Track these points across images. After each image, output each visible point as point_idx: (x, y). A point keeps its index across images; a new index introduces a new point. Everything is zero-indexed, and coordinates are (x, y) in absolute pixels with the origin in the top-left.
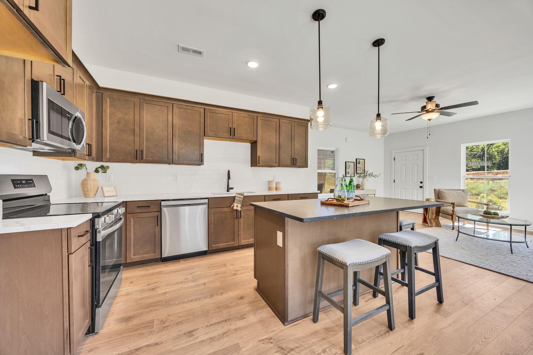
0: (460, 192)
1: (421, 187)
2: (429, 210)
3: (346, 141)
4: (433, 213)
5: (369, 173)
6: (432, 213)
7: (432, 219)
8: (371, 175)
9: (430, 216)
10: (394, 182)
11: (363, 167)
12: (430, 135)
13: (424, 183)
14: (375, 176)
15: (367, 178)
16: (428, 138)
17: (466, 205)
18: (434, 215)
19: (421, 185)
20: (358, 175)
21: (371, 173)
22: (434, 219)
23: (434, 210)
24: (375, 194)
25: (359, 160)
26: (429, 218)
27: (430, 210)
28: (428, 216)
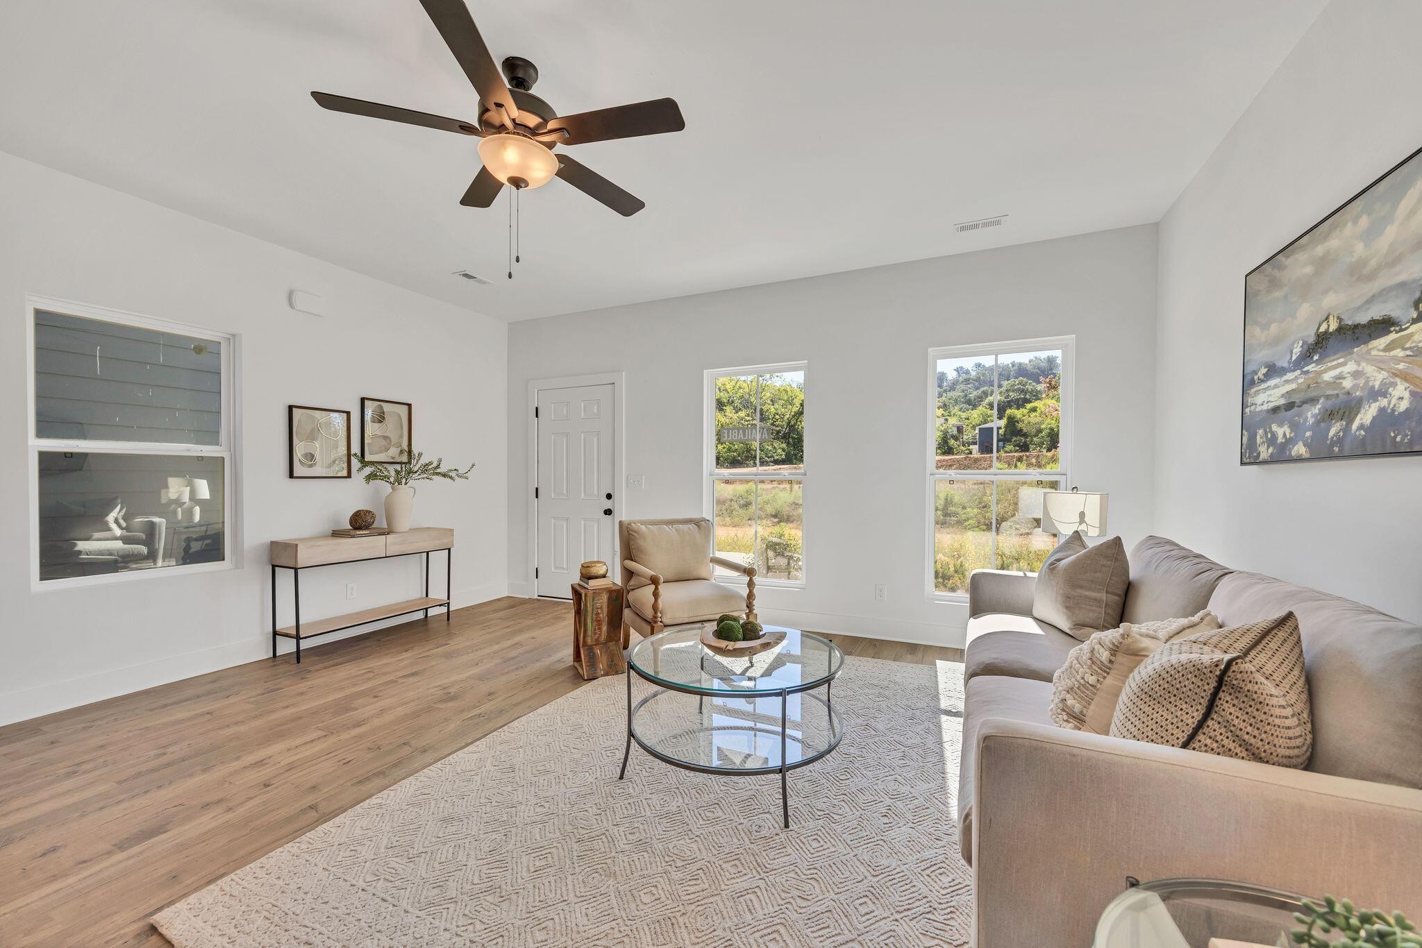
0: (689, 528)
1: (608, 512)
2: (586, 611)
3: (291, 305)
4: (599, 622)
5: (424, 460)
6: (597, 621)
7: (597, 642)
8: (431, 470)
9: (589, 633)
10: (537, 497)
11: (401, 437)
12: (518, 260)
13: (616, 496)
14: (453, 474)
15: (411, 483)
16: (510, 276)
17: (703, 574)
18: (605, 628)
19: (608, 504)
20: (368, 470)
21: (431, 463)
22: (605, 643)
23: (601, 608)
24: (449, 550)
25: (381, 407)
26: (589, 641)
27: (589, 609)
28: (584, 637)
